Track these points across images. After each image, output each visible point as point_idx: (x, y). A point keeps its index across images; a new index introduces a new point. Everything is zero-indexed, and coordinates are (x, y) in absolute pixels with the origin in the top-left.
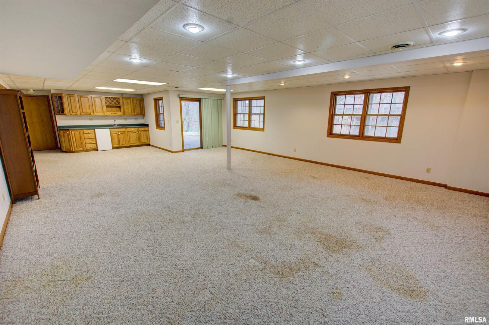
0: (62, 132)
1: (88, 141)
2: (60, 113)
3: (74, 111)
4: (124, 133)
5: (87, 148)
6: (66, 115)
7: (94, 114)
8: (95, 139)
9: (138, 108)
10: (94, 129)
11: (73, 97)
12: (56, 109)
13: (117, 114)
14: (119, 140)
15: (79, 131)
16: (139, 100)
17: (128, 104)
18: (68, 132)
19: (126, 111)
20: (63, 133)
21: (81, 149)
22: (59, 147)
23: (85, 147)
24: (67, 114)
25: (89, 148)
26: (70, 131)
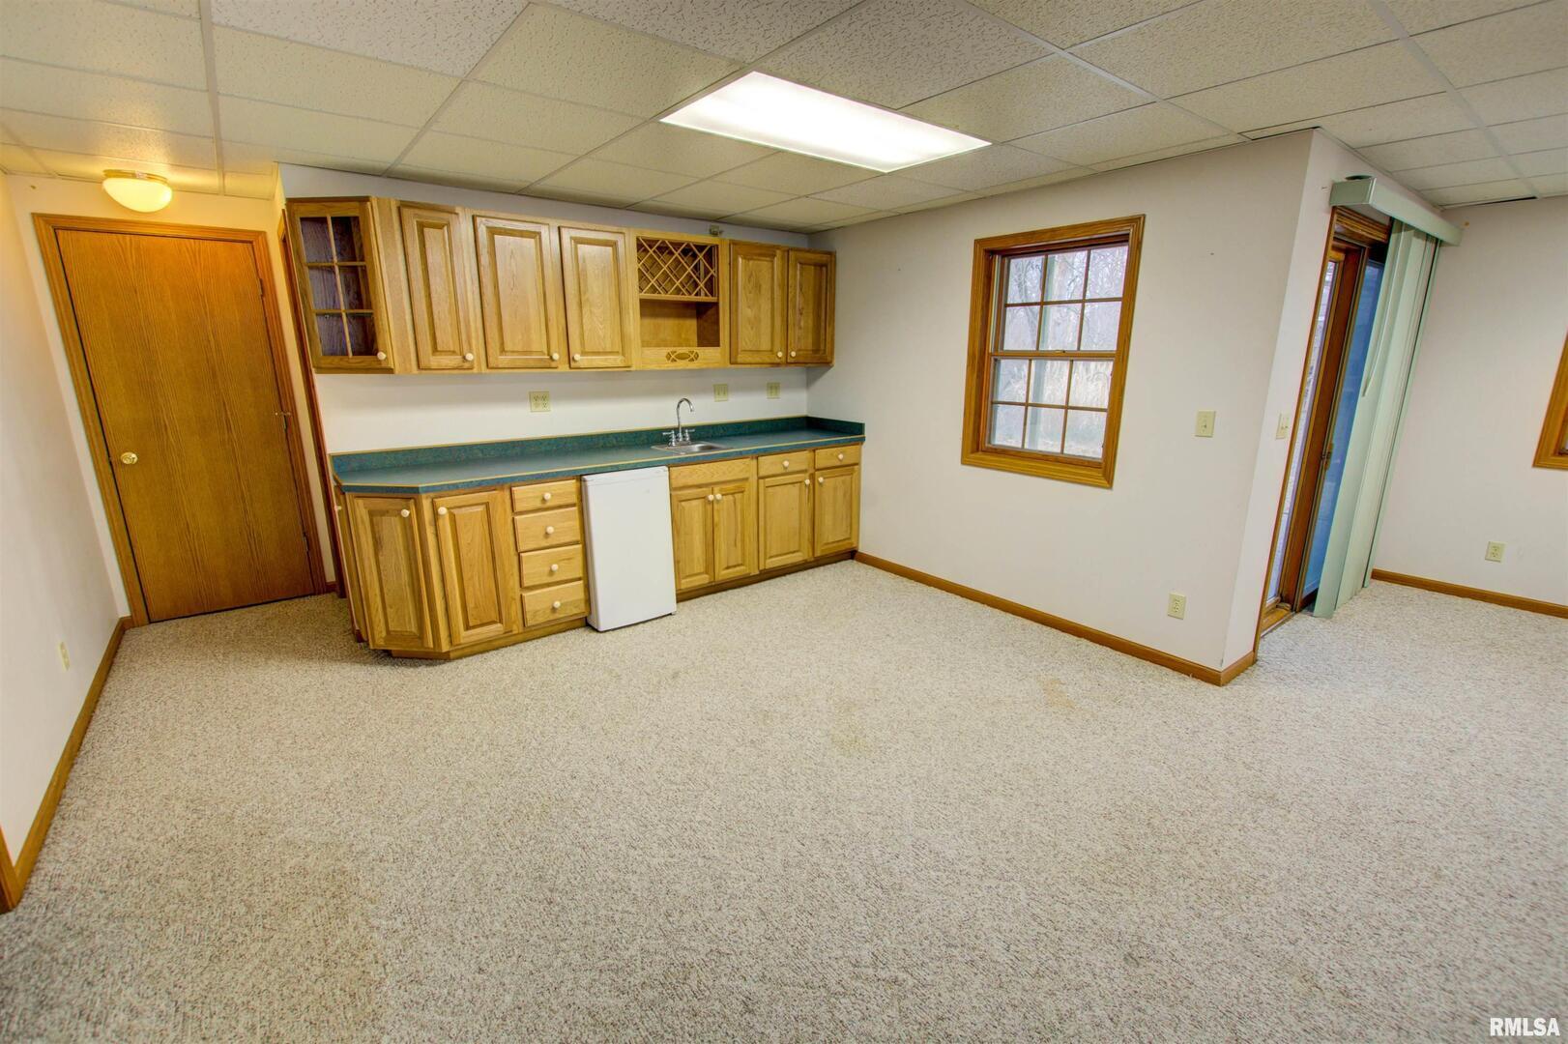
0: (361, 508)
1: (535, 567)
2: (345, 353)
3: (446, 338)
4: (737, 488)
5: (528, 616)
6: (390, 371)
7: (570, 360)
8: (579, 546)
9: (807, 321)
10: (580, 478)
11: (440, 227)
12: (318, 326)
13: (697, 356)
14: (710, 545)
15: (484, 496)
16: (815, 265)
17: (758, 287)
18: (406, 513)
19: (746, 338)
20: (371, 514)
21: (496, 629)
22: (330, 576)
23: (515, 608)
24: (396, 362)
25: (541, 619)
26: (426, 504)
